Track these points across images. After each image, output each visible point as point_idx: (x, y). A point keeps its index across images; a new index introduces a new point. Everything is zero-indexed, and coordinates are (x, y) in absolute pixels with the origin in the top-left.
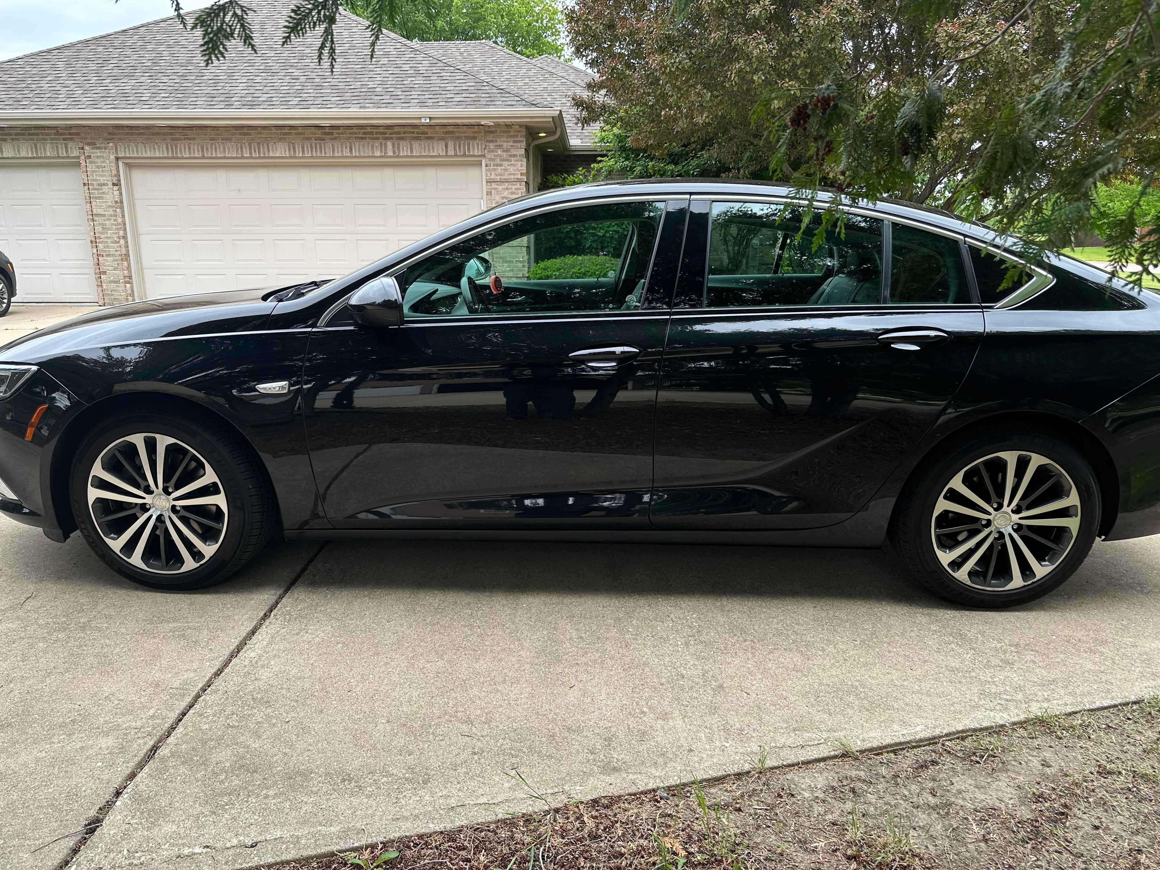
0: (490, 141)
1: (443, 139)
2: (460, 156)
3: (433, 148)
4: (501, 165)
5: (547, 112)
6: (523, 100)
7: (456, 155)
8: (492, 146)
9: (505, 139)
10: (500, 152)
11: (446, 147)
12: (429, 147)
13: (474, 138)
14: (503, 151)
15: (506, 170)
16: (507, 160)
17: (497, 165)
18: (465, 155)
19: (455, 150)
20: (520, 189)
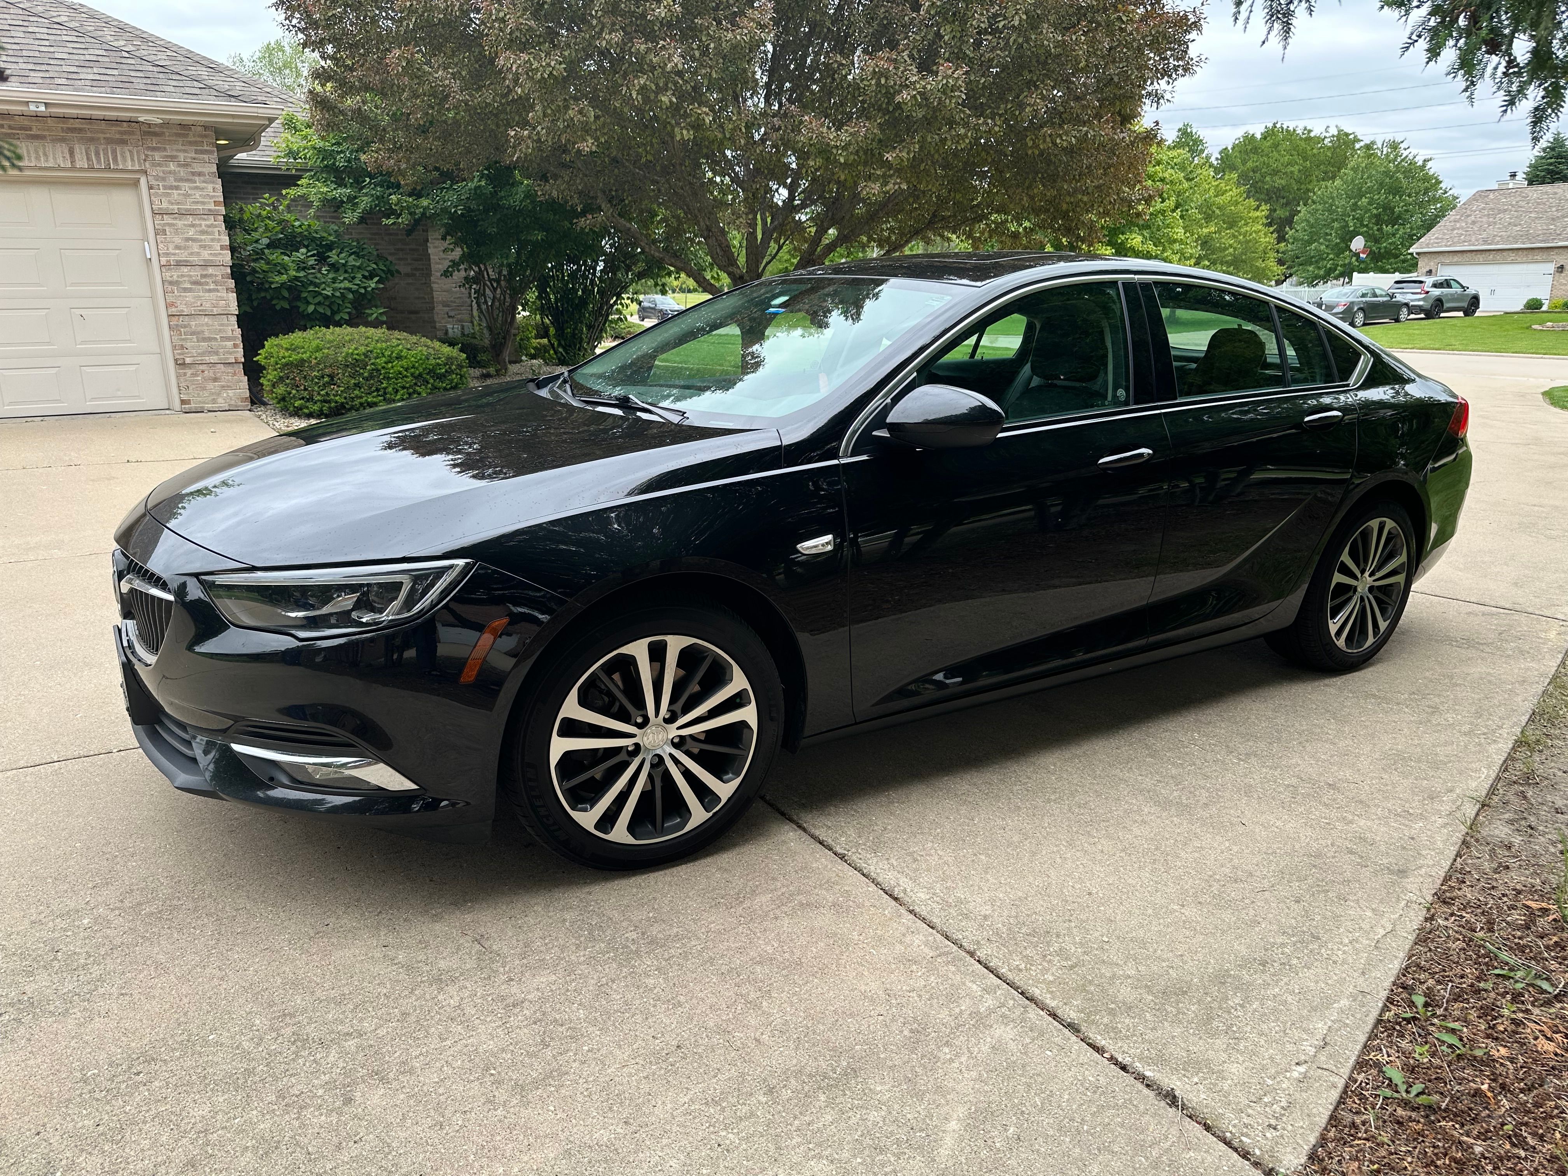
0: (154, 149)
1: (63, 140)
2: (99, 170)
3: (45, 154)
4: (177, 188)
5: (260, 111)
6: (210, 88)
7: (91, 168)
8: (157, 156)
9: (181, 147)
10: (172, 166)
11: (72, 153)
12: (37, 152)
13: (123, 142)
14: (179, 166)
15: (187, 195)
16: (187, 180)
17: (171, 187)
18: (108, 169)
19: (88, 159)
20: (216, 226)
